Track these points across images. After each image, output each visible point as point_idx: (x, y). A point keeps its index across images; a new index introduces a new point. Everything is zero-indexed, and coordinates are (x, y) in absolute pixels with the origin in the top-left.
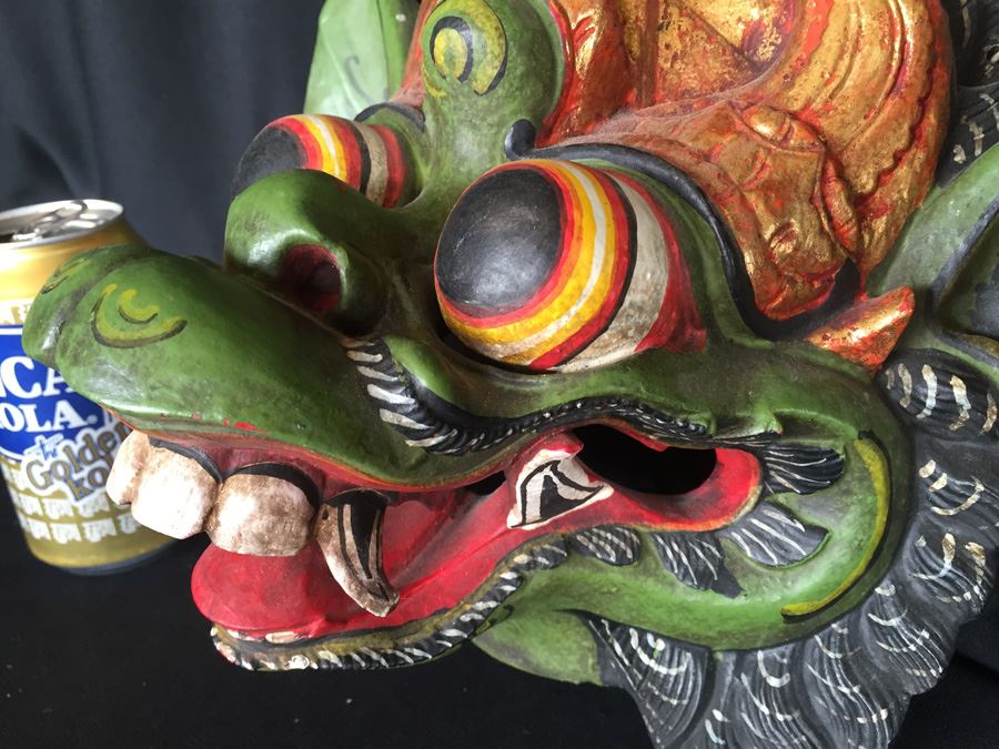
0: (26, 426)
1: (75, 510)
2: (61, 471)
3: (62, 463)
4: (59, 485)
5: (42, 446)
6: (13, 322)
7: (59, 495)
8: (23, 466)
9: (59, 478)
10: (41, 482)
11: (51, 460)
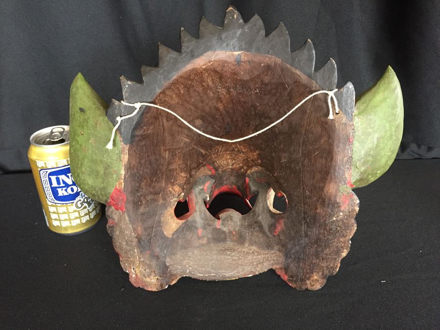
0: (78, 190)
1: (88, 210)
2: (86, 200)
3: (86, 198)
4: (85, 205)
5: (82, 195)
6: (67, 164)
7: (85, 207)
8: (74, 204)
9: (85, 202)
10: (80, 206)
11: (84, 198)
